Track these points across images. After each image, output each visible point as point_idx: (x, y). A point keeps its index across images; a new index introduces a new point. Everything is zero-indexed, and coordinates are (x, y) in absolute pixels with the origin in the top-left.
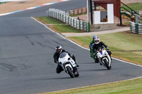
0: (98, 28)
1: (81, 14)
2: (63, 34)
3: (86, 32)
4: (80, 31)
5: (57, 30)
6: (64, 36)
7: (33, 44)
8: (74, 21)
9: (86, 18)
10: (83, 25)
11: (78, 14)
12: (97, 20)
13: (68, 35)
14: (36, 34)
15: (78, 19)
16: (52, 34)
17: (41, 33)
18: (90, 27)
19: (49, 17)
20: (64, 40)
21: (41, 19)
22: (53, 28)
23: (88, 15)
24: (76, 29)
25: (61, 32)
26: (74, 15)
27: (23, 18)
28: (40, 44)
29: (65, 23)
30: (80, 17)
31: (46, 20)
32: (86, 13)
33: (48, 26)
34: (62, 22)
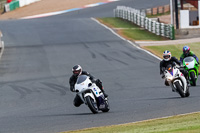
0: (186, 33)
1: (162, 14)
2: (137, 42)
3: (169, 39)
4: (160, 38)
5: (129, 37)
6: (138, 45)
7: (94, 56)
8: (152, 23)
9: (169, 19)
10: (166, 30)
11: (158, 14)
12: (185, 23)
13: (143, 44)
14: (99, 42)
15: (158, 21)
16: (121, 41)
17: (106, 41)
18: (174, 33)
19: (117, 18)
20: (138, 51)
21: (105, 21)
22: (124, 34)
23: (171, 16)
24: (154, 35)
25: (134, 39)
26: (152, 16)
27: (80, 19)
28: (104, 56)
29: (140, 27)
30: (161, 18)
31: (113, 22)
32: (169, 12)
33: (116, 31)
34: (136, 25)
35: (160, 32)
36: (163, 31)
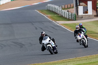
0: (82, 17)
1: (70, 8)
2: (57, 22)
3: (73, 20)
4: (69, 20)
5: (53, 19)
6: (58, 23)
7: (36, 29)
8: (65, 13)
9: (73, 11)
10: (71, 16)
11: (68, 8)
12: (81, 12)
13: (61, 23)
14: (39, 22)
15: (68, 11)
16: (50, 22)
17: (42, 21)
18: (76, 17)
19: (48, 10)
20: (58, 26)
21: (42, 11)
22: (51, 18)
23: (74, 9)
24: (66, 18)
25: (56, 20)
26: (65, 9)
27: (29, 11)
28: (41, 29)
29: (59, 14)
30: (69, 10)
31: (46, 12)
32: (73, 7)
33: (47, 16)
34: (57, 14)
35: (71, 18)
36: (70, 16)
